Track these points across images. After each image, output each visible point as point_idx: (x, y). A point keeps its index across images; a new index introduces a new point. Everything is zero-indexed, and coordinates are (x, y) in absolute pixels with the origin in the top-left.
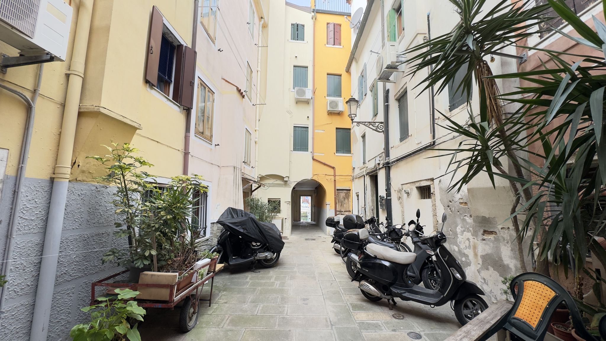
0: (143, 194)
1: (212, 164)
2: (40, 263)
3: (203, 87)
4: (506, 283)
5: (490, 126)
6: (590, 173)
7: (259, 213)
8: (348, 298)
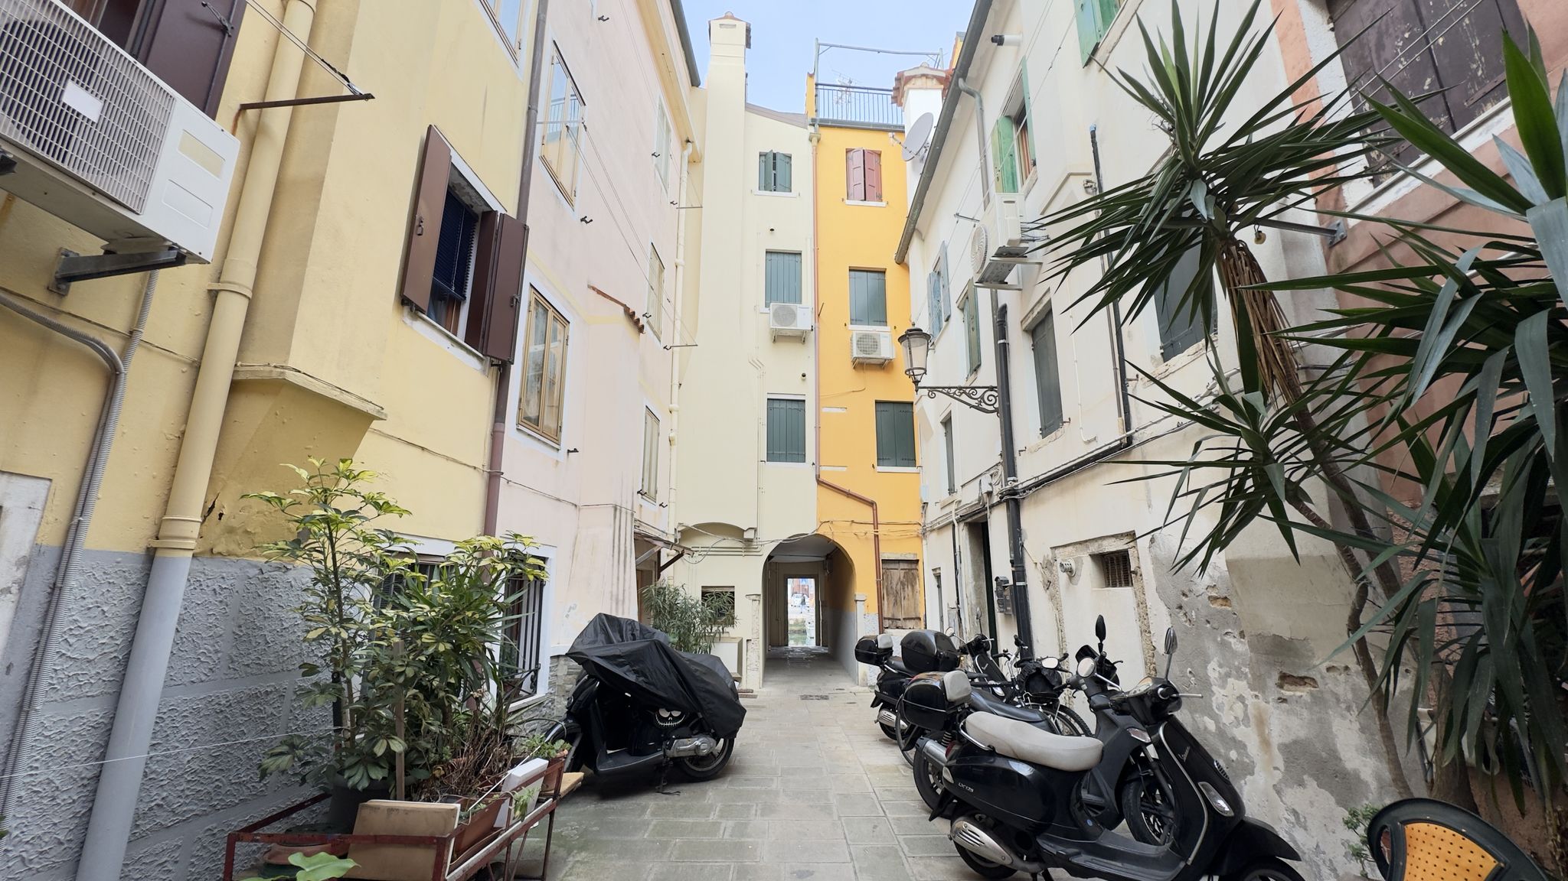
0: (379, 586)
1: (558, 500)
2: (97, 778)
3: (540, 310)
4: (1356, 828)
5: (1269, 402)
6: (1546, 519)
7: (678, 627)
8: (921, 868)
